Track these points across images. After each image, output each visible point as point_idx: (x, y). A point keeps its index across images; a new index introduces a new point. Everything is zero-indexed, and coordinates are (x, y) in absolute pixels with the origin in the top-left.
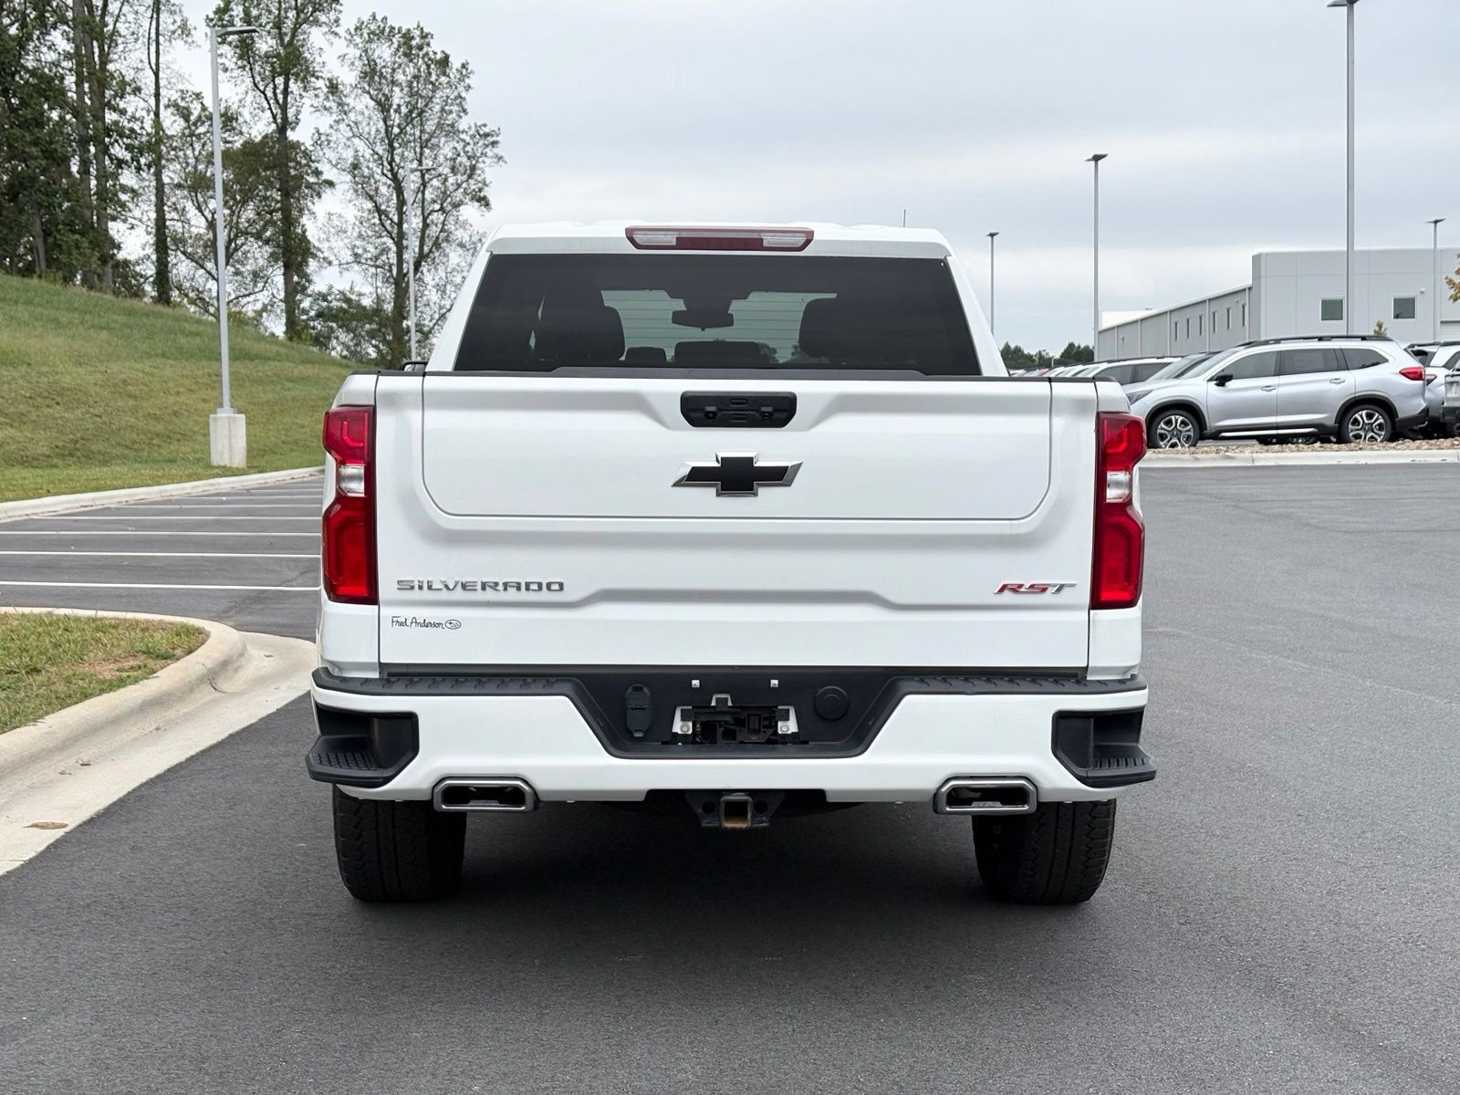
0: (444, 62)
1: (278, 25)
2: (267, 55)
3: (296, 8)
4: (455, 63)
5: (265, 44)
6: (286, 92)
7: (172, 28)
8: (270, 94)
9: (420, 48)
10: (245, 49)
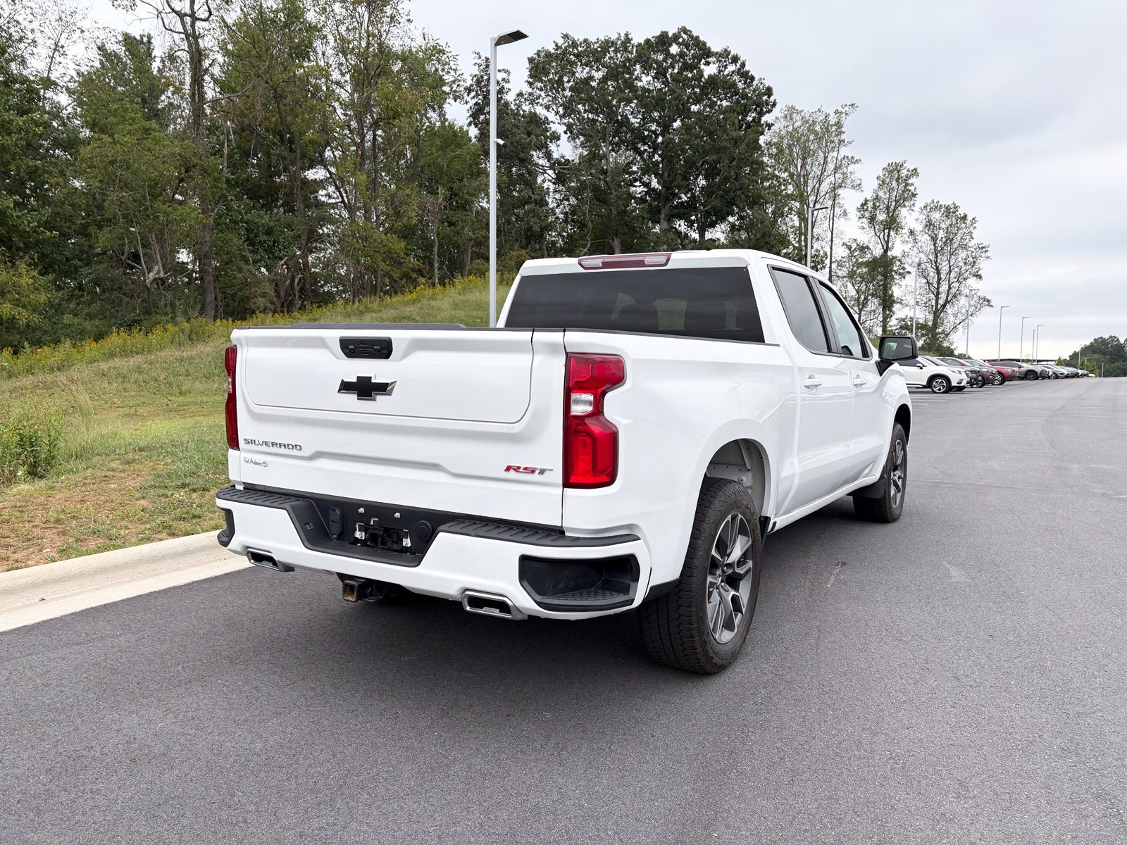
0: (965, 218)
1: (888, 208)
2: (882, 221)
3: (895, 201)
4: (970, 218)
5: (881, 217)
6: (889, 236)
7: (840, 213)
8: (881, 237)
9: (954, 213)
10: (872, 219)
